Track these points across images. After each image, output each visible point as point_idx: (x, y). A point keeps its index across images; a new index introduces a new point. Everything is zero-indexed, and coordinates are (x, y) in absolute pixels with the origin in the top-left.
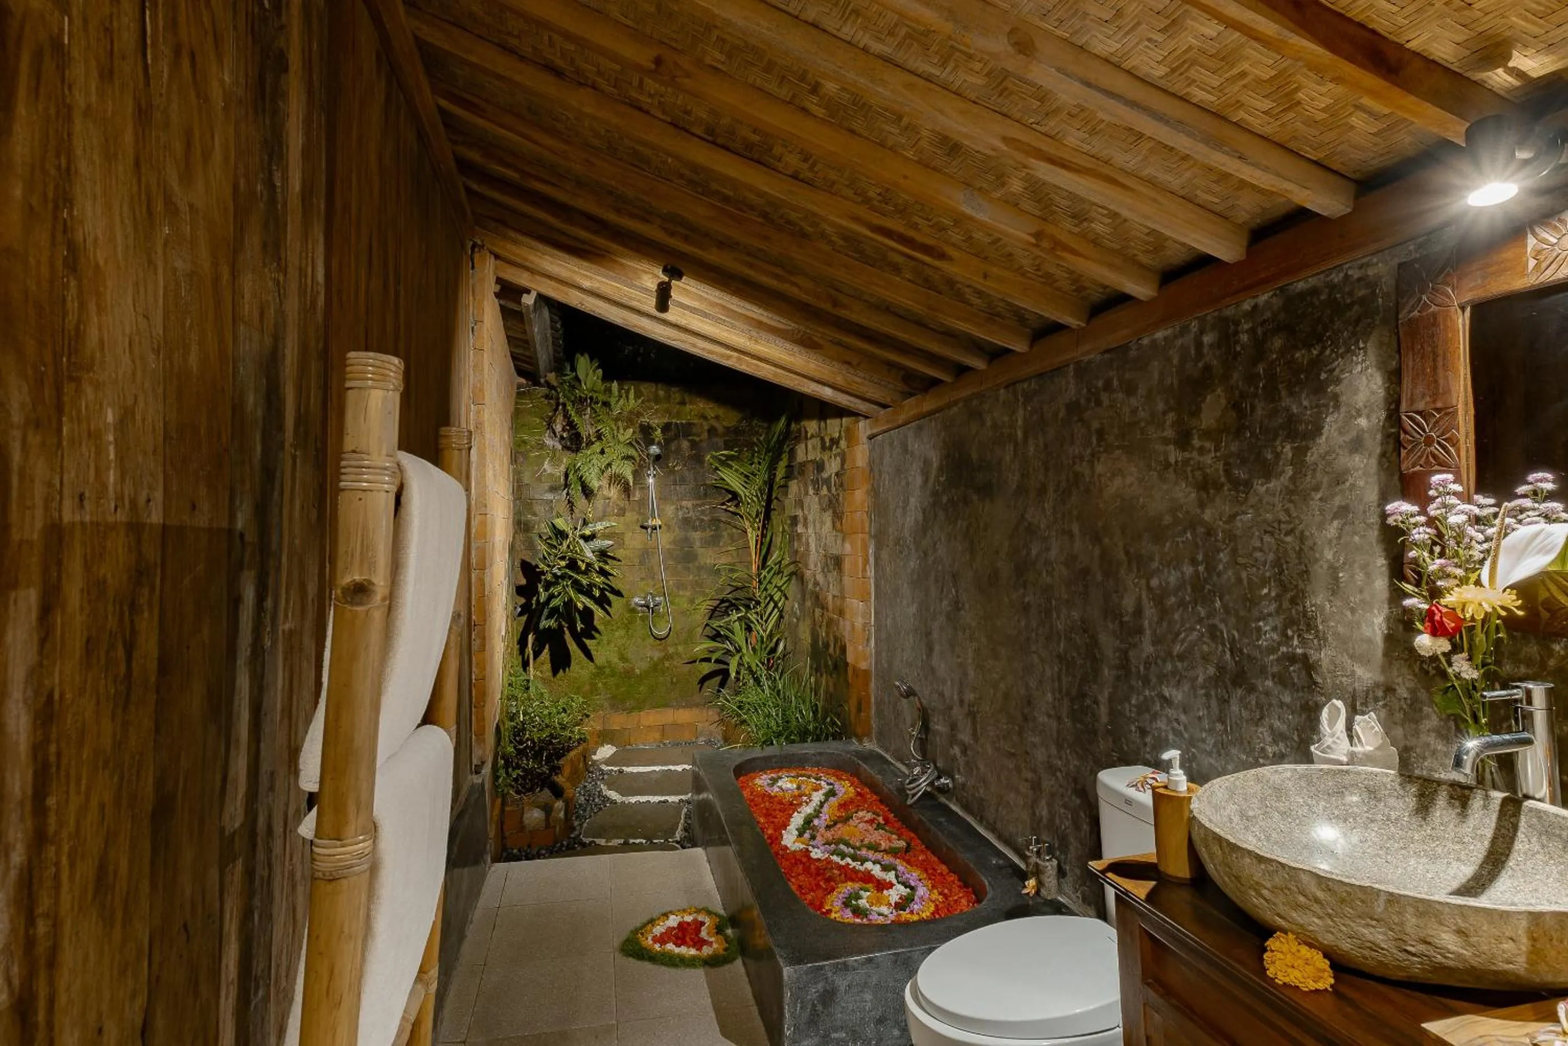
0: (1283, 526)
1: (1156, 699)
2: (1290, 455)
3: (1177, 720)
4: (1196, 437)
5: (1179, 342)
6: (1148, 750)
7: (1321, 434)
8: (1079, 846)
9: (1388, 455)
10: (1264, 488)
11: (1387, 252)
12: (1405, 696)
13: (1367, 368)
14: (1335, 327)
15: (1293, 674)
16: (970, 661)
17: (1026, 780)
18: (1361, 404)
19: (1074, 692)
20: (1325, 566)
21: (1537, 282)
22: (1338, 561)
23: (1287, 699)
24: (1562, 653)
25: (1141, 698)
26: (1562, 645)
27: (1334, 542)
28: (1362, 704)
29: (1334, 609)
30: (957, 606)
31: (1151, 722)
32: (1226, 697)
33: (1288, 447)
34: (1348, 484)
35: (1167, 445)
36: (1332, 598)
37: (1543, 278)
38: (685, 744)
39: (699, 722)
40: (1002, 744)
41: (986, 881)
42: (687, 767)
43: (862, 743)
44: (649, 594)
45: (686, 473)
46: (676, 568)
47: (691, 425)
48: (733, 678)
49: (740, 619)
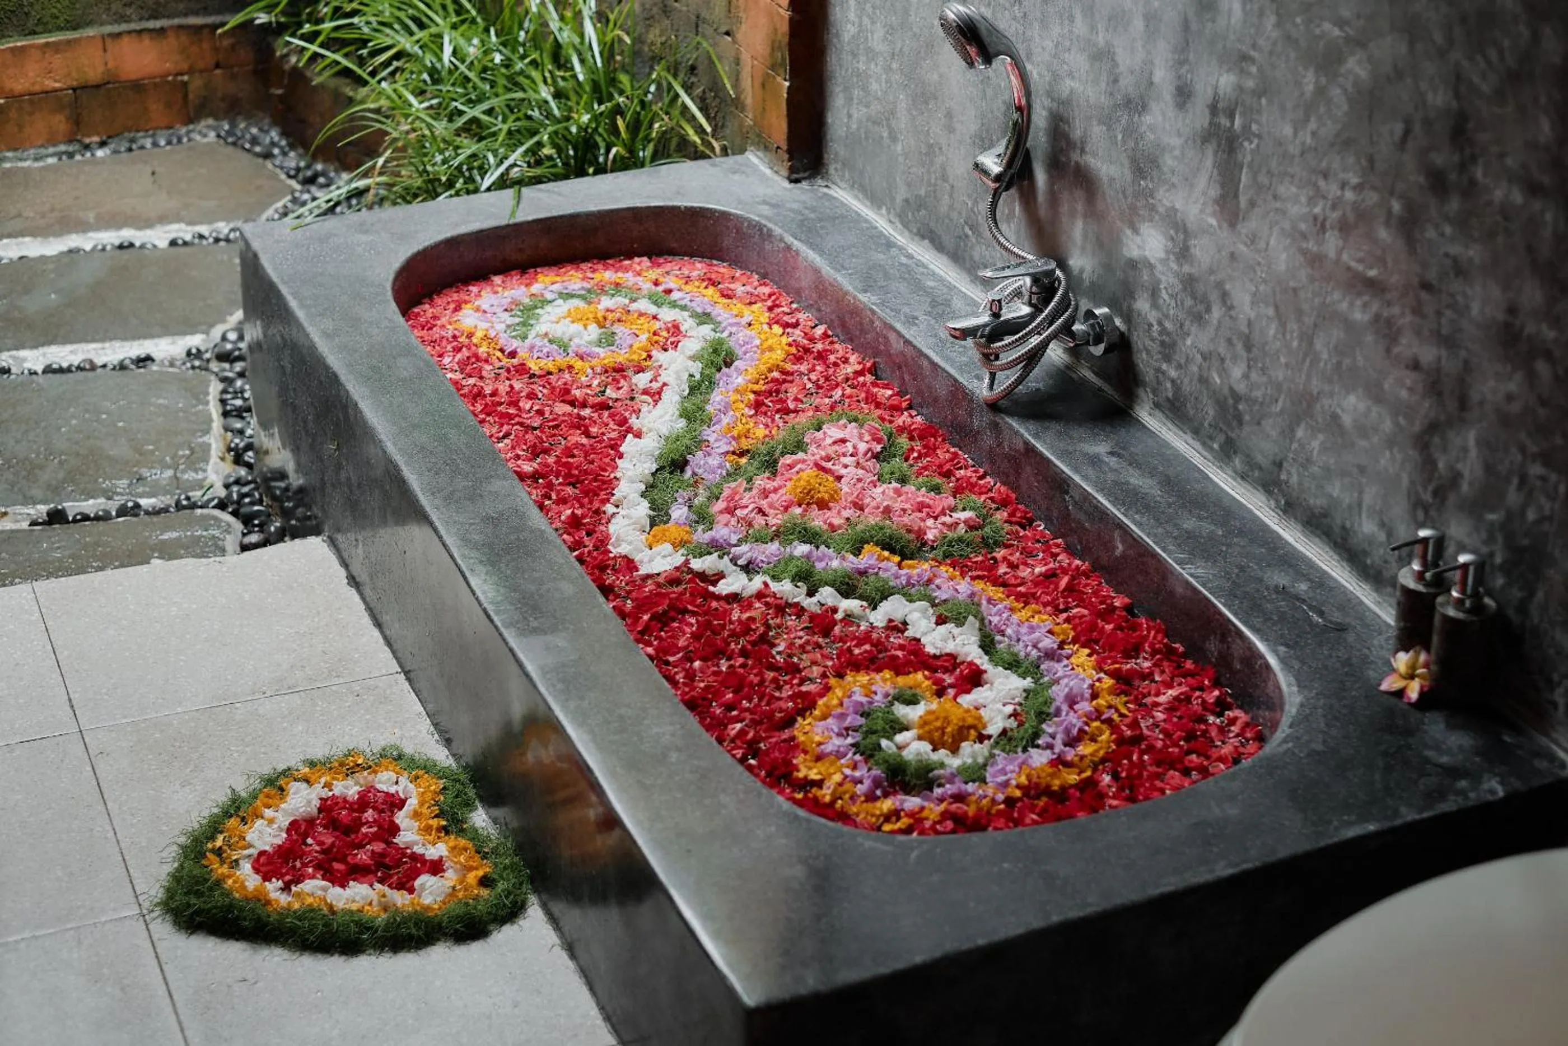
17: (1416, 365)
38: (155, 144)
39: (190, 72)
40: (1332, 243)
41: (1272, 661)
42: (185, 232)
43: (785, 173)
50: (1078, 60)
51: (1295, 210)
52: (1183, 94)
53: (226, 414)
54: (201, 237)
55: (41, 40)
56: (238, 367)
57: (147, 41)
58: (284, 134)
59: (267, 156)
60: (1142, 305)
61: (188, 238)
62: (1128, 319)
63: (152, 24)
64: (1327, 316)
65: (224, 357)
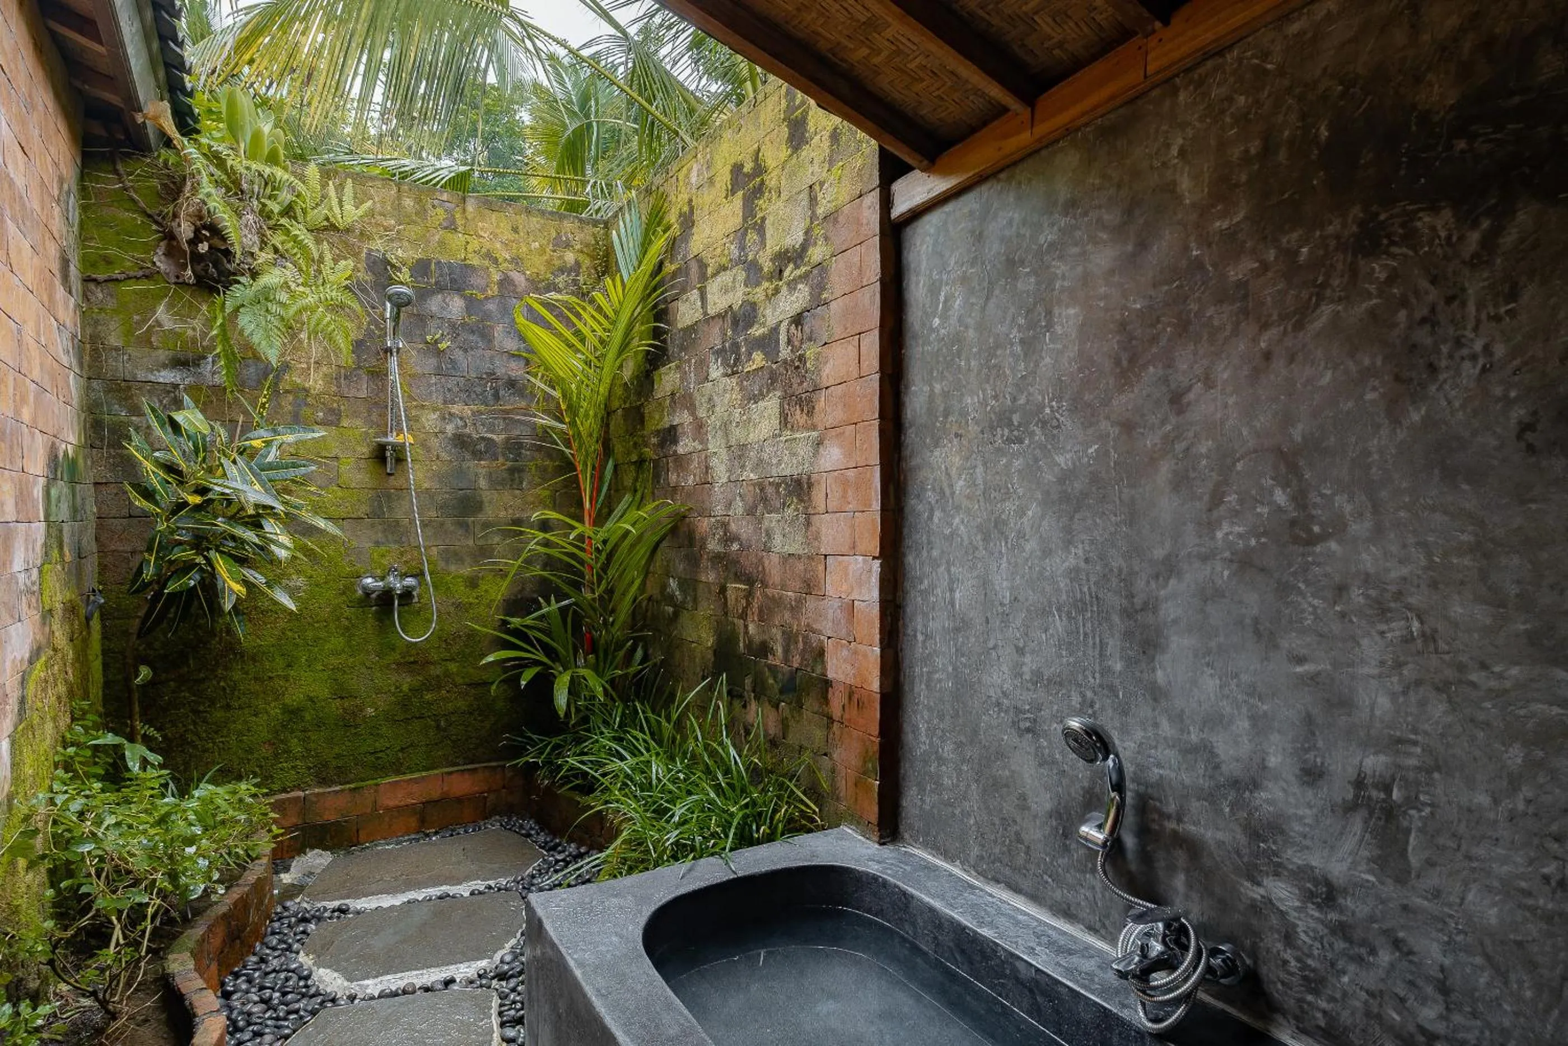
38: (466, 832)
39: (489, 791)
42: (480, 885)
43: (877, 839)
44: (390, 570)
45: (459, 355)
46: (442, 524)
47: (467, 269)
48: (562, 714)
49: (563, 611)
52: (1312, 775)
53: (502, 1025)
54: (490, 887)
55: (408, 777)
56: (513, 982)
57: (467, 776)
58: (537, 822)
59: (529, 835)
60: (1272, 944)
61: (482, 888)
62: (1255, 955)
63: (469, 767)
65: (502, 976)
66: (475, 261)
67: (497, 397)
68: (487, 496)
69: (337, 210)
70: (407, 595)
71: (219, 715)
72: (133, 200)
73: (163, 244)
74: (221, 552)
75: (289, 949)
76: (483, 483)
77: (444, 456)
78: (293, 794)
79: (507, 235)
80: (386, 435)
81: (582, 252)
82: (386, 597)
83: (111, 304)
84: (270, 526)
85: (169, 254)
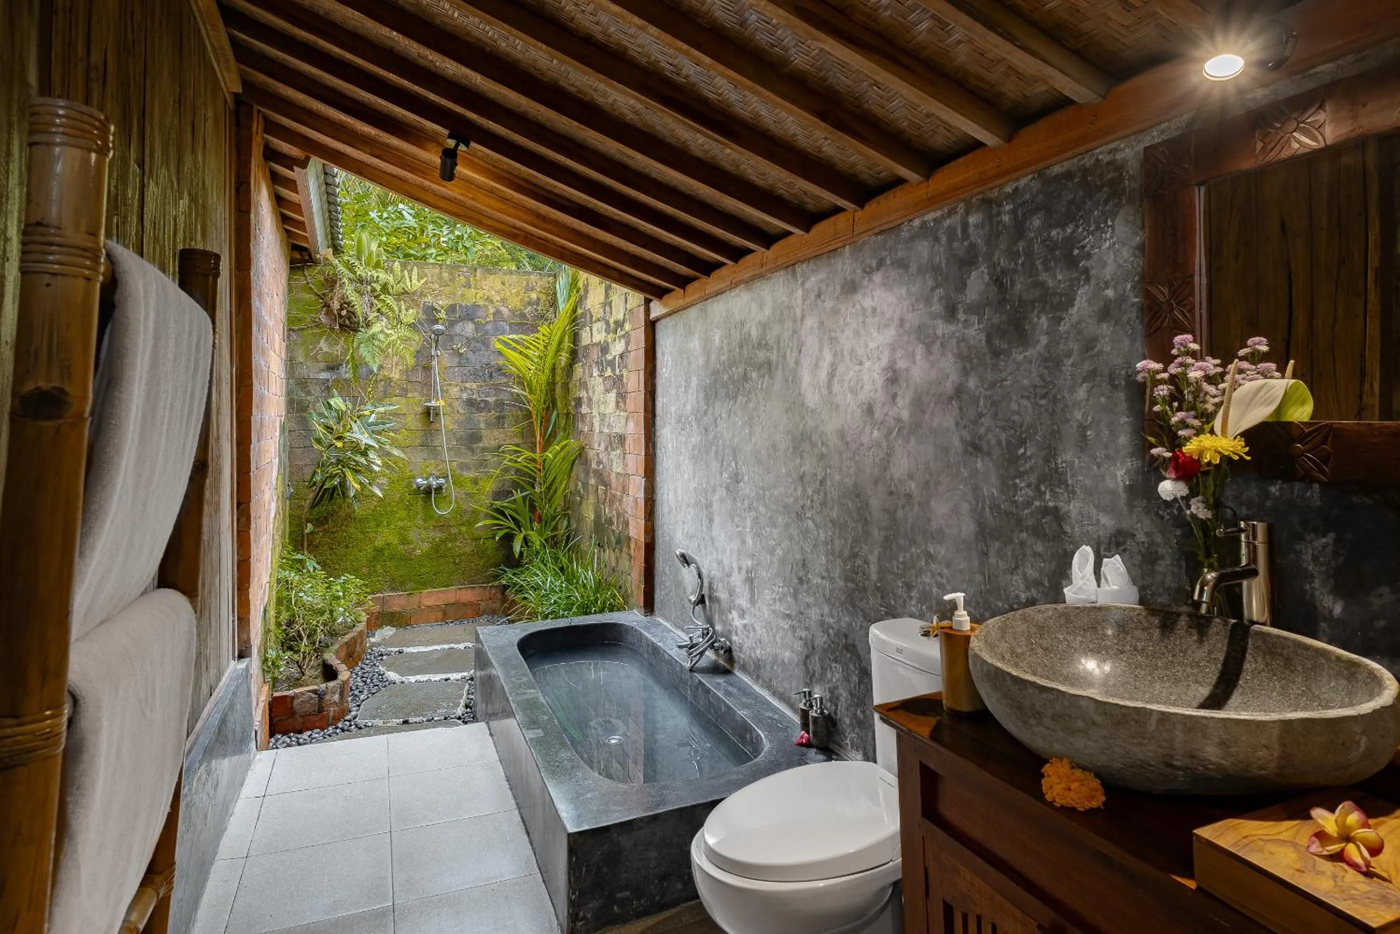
0: (1038, 390)
1: (922, 556)
2: (1045, 326)
3: (941, 575)
4: (961, 311)
5: (947, 222)
6: (913, 603)
7: (1073, 305)
8: (849, 697)
9: (1132, 322)
10: (1021, 357)
11: (1133, 137)
12: (1143, 540)
13: (1114, 244)
14: (1087, 207)
15: (1045, 525)
16: (748, 530)
17: (801, 639)
18: (1108, 277)
19: (846, 553)
20: (1075, 426)
21: (1264, 162)
22: (1086, 420)
23: (1039, 548)
24: (1277, 494)
25: (908, 555)
26: (1278, 487)
27: (1084, 403)
28: (1105, 550)
29: (1082, 464)
30: (736, 479)
31: (917, 576)
32: (985, 549)
33: (1043, 319)
34: (1096, 350)
35: (935, 319)
36: (1080, 455)
37: (1268, 159)
39: (482, 601)
40: (777, 606)
41: (762, 735)
42: (469, 645)
43: (644, 614)
44: (431, 475)
45: (470, 355)
46: (459, 449)
47: (476, 306)
48: (517, 556)
49: (524, 498)
50: (715, 565)
51: (768, 597)
52: (740, 569)
53: (468, 695)
55: (438, 589)
56: (476, 682)
57: (469, 590)
60: (734, 638)
62: (730, 642)
63: (471, 586)
64: (779, 628)
65: (472, 679)
66: (481, 303)
67: (491, 376)
68: (484, 433)
69: (409, 284)
70: (439, 489)
71: (343, 550)
72: (311, 288)
73: (325, 309)
74: (349, 468)
75: (375, 665)
76: (482, 425)
77: (462, 411)
78: (378, 595)
79: (499, 286)
80: (430, 401)
81: (541, 292)
82: (428, 491)
83: (300, 340)
84: (372, 455)
85: (327, 314)
